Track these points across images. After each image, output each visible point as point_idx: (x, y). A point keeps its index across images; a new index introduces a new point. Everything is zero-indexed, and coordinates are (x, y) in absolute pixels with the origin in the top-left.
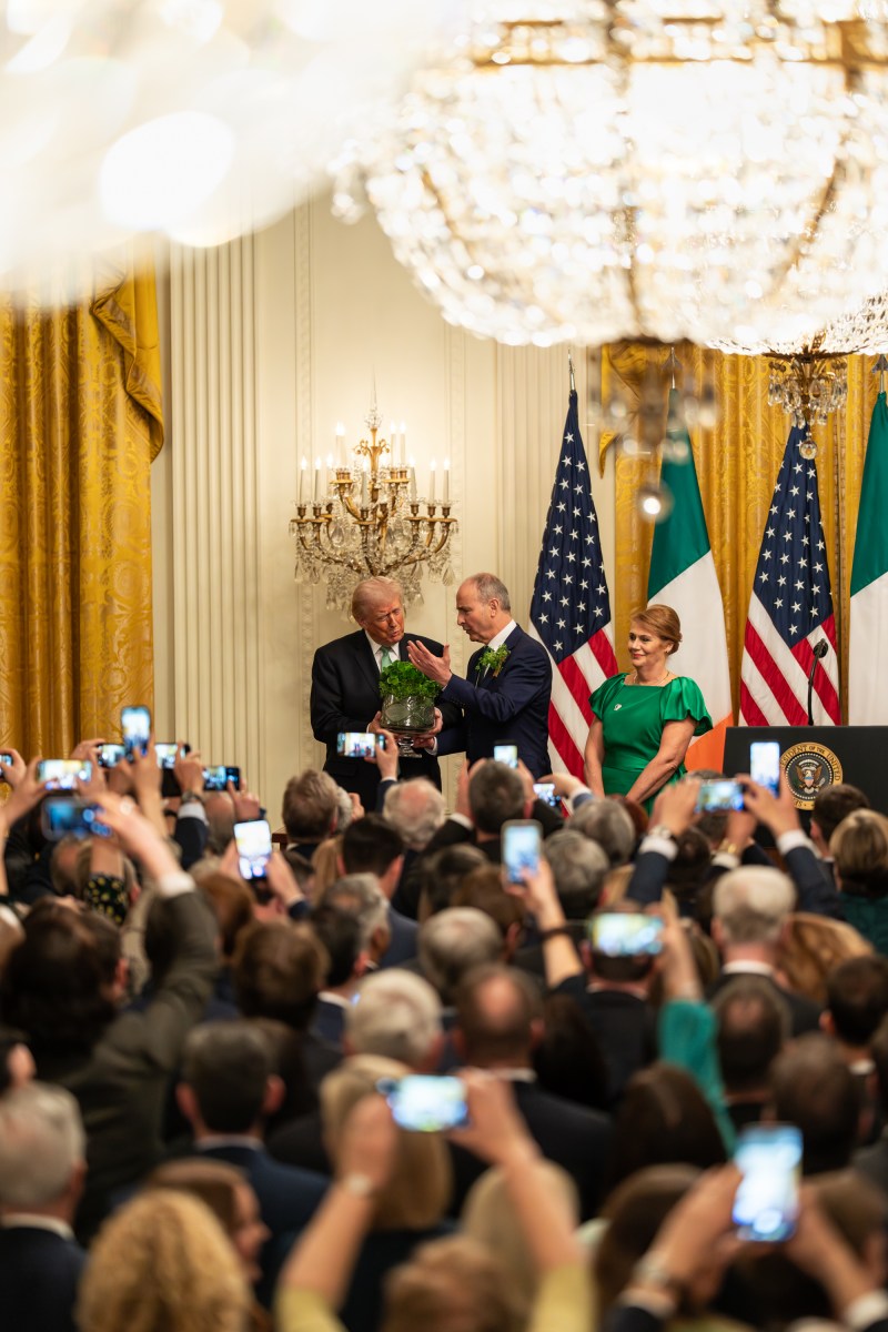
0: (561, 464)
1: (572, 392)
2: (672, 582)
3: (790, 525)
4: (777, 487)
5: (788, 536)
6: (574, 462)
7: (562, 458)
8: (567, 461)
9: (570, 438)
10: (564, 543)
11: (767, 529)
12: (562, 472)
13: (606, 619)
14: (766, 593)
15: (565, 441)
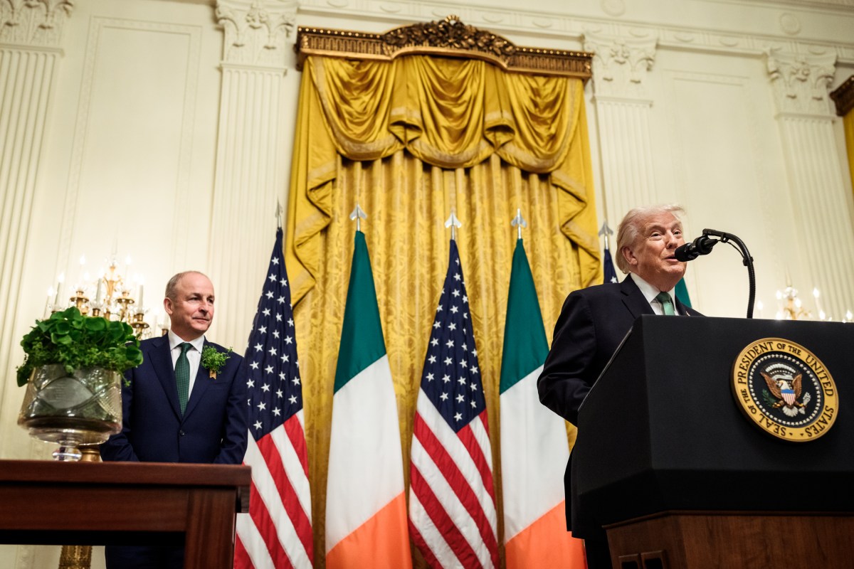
0: (268, 280)
1: (278, 228)
2: (356, 377)
3: (452, 335)
4: (440, 308)
5: (450, 344)
6: (279, 278)
7: (269, 275)
8: (273, 278)
9: (276, 261)
10: (267, 340)
11: (431, 340)
12: (268, 286)
13: (299, 406)
14: (433, 391)
15: (272, 263)
